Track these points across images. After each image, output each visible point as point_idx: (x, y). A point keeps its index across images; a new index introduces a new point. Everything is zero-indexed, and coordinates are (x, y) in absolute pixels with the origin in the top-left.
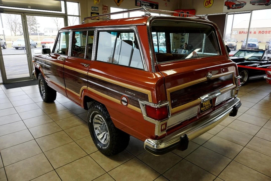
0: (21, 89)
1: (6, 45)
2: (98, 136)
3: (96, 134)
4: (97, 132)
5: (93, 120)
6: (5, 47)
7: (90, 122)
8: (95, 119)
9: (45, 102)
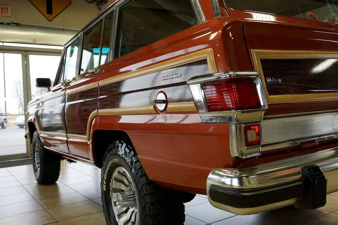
0: (7, 170)
1: (6, 123)
2: (119, 218)
3: (116, 214)
4: (116, 210)
5: (111, 184)
6: (5, 125)
7: (105, 190)
8: (114, 181)
9: (39, 185)
